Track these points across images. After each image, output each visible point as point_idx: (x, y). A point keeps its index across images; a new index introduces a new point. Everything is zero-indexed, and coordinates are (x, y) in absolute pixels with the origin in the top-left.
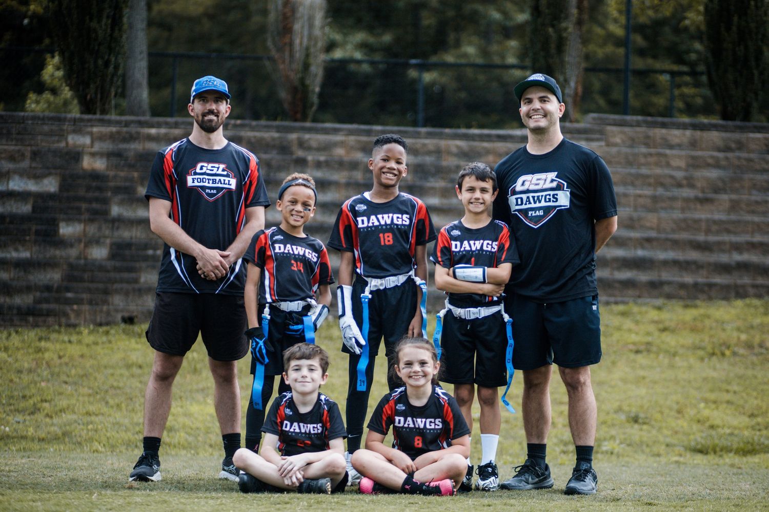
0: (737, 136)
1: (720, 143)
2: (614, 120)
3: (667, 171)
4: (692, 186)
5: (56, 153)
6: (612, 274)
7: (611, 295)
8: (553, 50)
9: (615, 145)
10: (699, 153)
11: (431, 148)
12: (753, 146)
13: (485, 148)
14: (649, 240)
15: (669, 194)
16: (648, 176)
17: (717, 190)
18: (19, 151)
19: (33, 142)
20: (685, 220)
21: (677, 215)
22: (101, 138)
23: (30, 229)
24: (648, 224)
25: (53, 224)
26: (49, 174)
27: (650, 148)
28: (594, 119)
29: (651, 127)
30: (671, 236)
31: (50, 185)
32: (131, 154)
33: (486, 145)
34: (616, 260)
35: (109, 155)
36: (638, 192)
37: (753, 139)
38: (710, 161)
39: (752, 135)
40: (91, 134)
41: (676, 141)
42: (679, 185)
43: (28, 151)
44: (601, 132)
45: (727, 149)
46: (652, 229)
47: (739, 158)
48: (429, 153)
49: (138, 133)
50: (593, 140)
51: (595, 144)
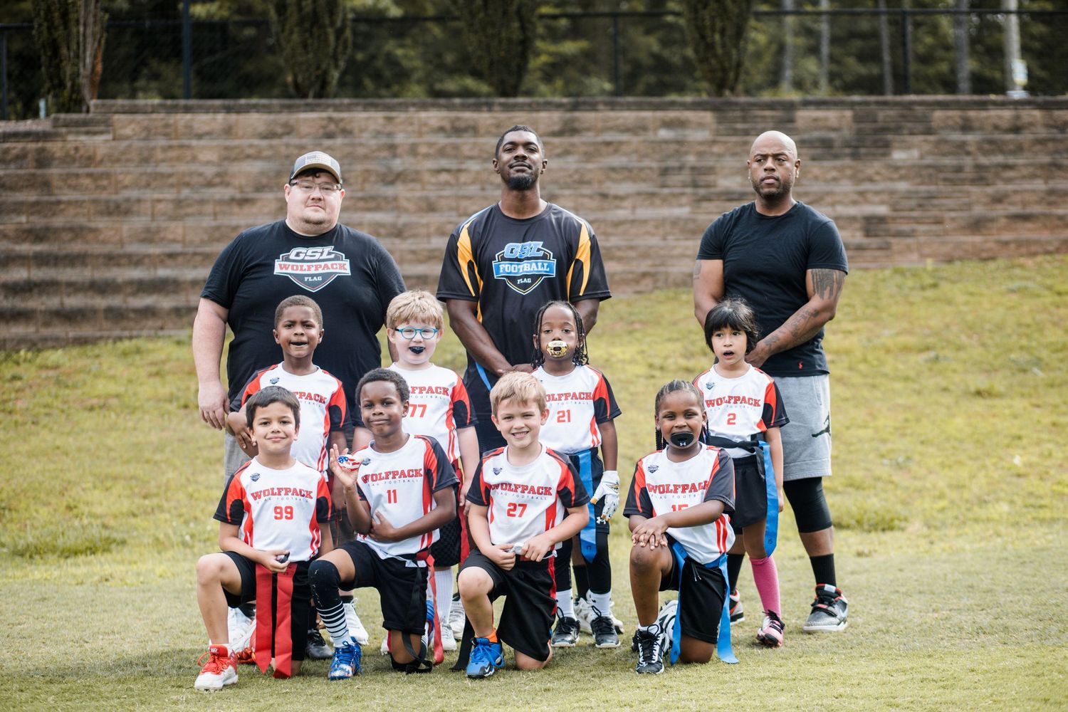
0: (284, 117)
1: (262, 128)
2: (123, 106)
3: (193, 167)
4: (227, 185)
6: (125, 302)
7: (124, 329)
9: (127, 138)
10: (236, 142)
12: (304, 129)
14: (172, 256)
15: (196, 196)
16: (170, 175)
17: (259, 188)
20: (218, 228)
21: (208, 222)
24: (171, 236)
27: (171, 139)
28: (96, 106)
29: (171, 113)
30: (200, 250)
34: (130, 283)
36: (156, 196)
37: (305, 120)
38: (251, 151)
39: (302, 116)
41: (206, 128)
42: (210, 184)
44: (107, 123)
45: (271, 135)
46: (174, 241)
47: (287, 145)
50: (95, 133)
51: (99, 139)
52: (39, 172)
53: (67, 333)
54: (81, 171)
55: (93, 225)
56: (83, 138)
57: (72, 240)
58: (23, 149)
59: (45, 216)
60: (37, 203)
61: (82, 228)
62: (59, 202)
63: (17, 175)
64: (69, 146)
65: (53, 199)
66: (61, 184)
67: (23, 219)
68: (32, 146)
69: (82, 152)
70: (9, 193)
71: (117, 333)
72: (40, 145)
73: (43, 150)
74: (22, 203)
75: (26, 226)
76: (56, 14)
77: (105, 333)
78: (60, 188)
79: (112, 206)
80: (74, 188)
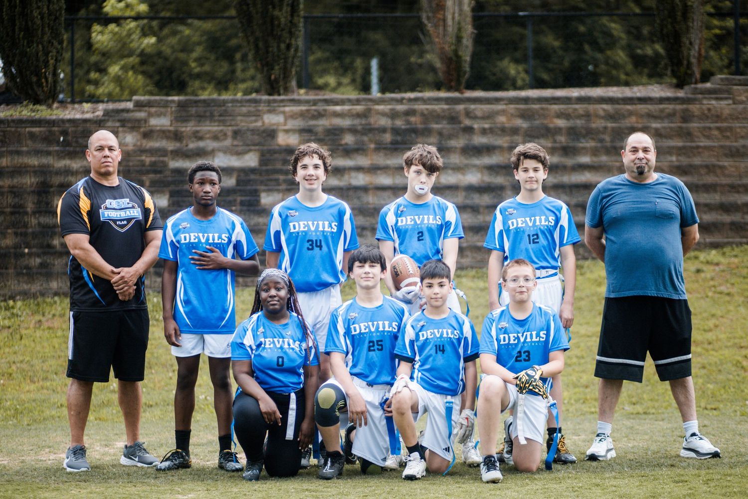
2: (740, 80)
5: (254, 131)
6: (743, 218)
7: (743, 237)
8: (679, 18)
9: (742, 102)
11: (581, 112)
13: (628, 110)
18: (221, 131)
19: (233, 123)
22: (293, 116)
23: (235, 200)
25: (256, 194)
26: (250, 150)
28: (722, 79)
31: (251, 160)
32: (320, 129)
33: (629, 107)
35: (302, 131)
40: (284, 113)
43: (229, 130)
44: (728, 92)
48: (579, 117)
49: (325, 110)
50: (721, 99)
51: (723, 103)
52: (684, 125)
53: (704, 239)
54: (712, 125)
55: (721, 163)
56: (713, 102)
57: (707, 174)
58: (674, 109)
59: (689, 157)
60: (684, 148)
61: (714, 166)
62: (698, 147)
63: (671, 128)
64: (704, 107)
65: (694, 144)
66: (699, 134)
67: (674, 158)
68: (679, 107)
69: (713, 112)
70: (664, 140)
71: (738, 240)
72: (685, 106)
73: (687, 110)
74: (673, 147)
75: (677, 164)
76: (679, 14)
77: (730, 240)
78: (698, 137)
79: (734, 150)
80: (708, 137)
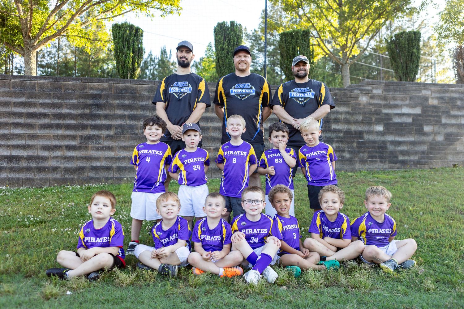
5: (419, 97)
18: (405, 97)
19: (409, 93)
22: (434, 92)
23: (413, 128)
25: (421, 126)
26: (417, 106)
31: (418, 111)
32: (447, 98)
35: (438, 98)
40: (431, 90)
43: (408, 97)
49: (448, 90)
